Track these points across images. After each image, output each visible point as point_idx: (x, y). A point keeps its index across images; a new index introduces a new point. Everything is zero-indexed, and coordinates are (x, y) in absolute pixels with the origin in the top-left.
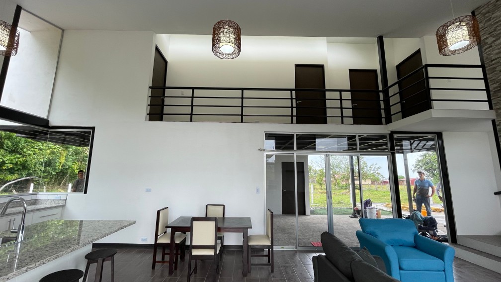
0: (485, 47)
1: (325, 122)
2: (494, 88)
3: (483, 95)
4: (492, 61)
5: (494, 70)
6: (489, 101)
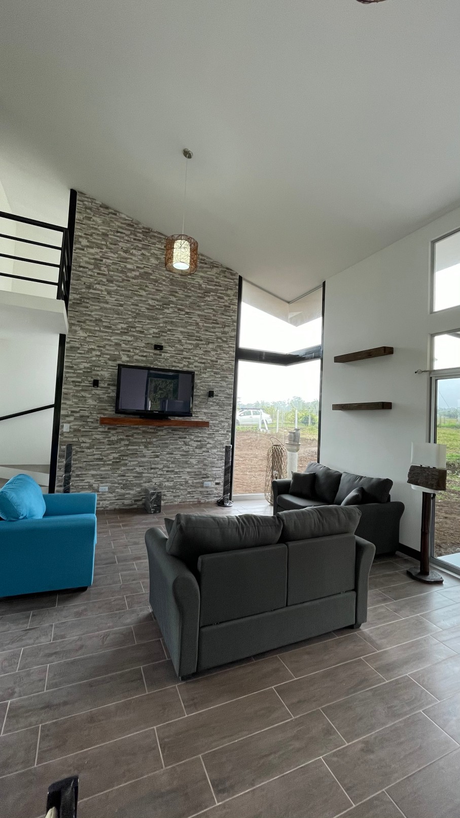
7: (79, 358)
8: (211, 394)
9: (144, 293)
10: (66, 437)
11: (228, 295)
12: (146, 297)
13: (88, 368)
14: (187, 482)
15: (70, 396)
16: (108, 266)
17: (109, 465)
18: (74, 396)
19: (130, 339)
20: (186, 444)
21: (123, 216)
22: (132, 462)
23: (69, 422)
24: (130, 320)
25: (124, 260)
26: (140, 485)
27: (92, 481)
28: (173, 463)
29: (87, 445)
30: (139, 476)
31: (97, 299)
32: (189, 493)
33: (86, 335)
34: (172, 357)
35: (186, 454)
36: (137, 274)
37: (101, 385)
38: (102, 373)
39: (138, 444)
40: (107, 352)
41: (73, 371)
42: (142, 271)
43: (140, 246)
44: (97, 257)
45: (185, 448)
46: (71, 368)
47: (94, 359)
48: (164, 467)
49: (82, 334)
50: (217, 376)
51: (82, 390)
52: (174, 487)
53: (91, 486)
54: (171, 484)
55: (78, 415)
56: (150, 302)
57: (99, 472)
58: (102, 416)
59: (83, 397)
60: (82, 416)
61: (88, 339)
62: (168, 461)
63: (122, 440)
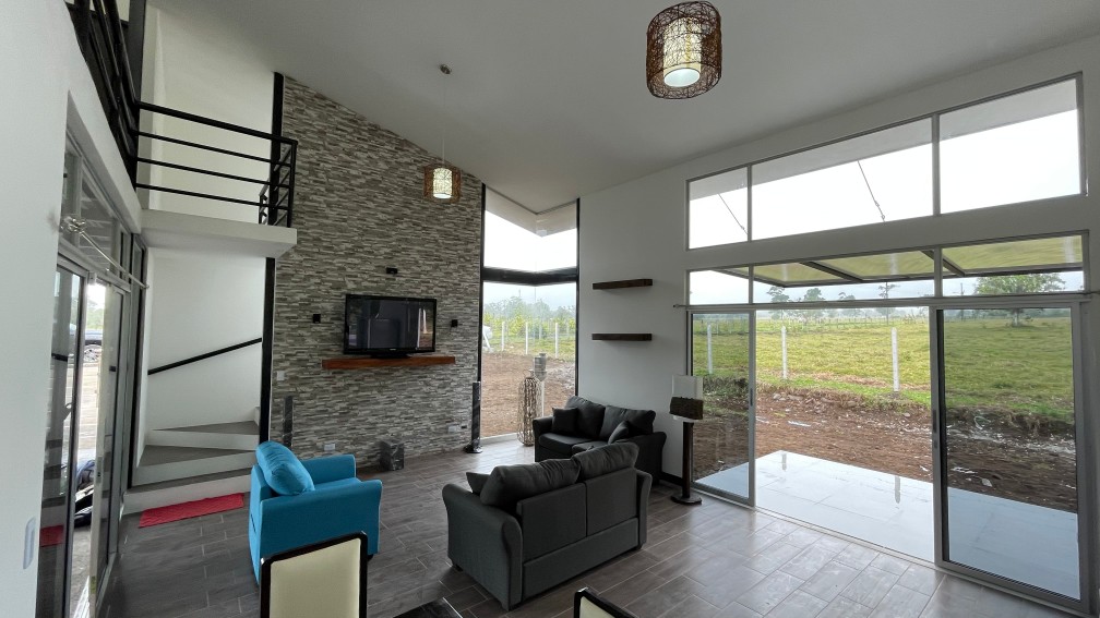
7: (293, 287)
8: (454, 323)
9: (371, 205)
10: (280, 388)
11: (471, 207)
12: (374, 210)
13: (305, 300)
14: (428, 429)
15: (284, 336)
16: (326, 172)
17: (335, 417)
18: (289, 336)
19: (356, 261)
20: (427, 384)
21: (345, 110)
22: (363, 412)
23: (284, 369)
24: (356, 238)
25: (347, 164)
26: (373, 438)
27: (315, 439)
28: (412, 408)
29: (308, 395)
30: (373, 426)
31: (315, 213)
32: (432, 441)
34: (407, 281)
35: (427, 396)
36: (363, 181)
37: (323, 320)
38: (324, 305)
39: (370, 389)
40: (328, 278)
41: (286, 304)
42: (368, 177)
43: (366, 147)
44: (313, 160)
45: (425, 389)
46: (284, 300)
47: (313, 288)
48: (402, 414)
50: (461, 301)
51: (299, 328)
52: (414, 437)
53: (314, 446)
54: (410, 433)
55: (294, 359)
56: (381, 216)
57: (323, 427)
58: (325, 358)
59: (300, 336)
60: (300, 360)
62: (406, 406)
63: (350, 385)
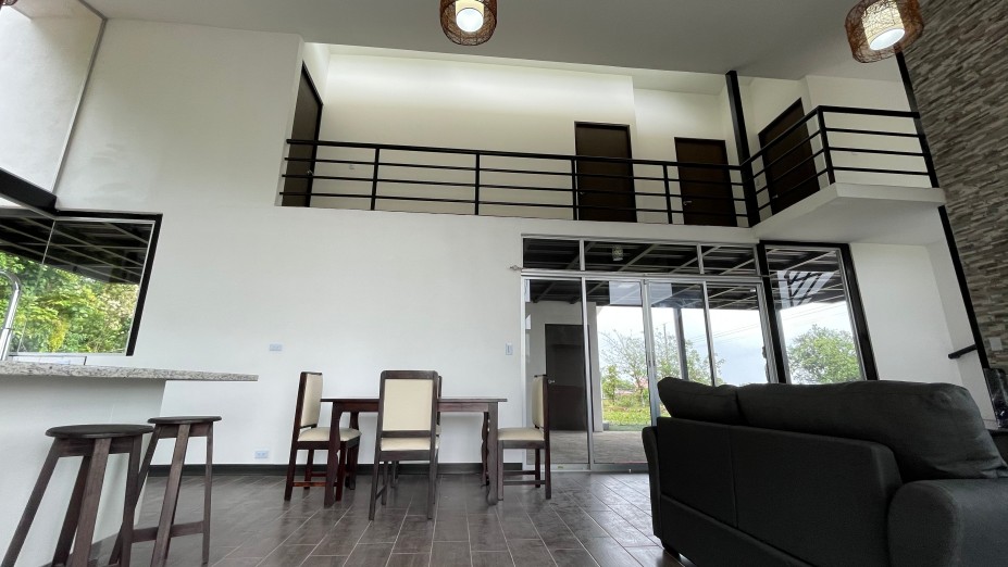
0: (917, 82)
1: (634, 220)
2: (939, 150)
3: (920, 164)
4: (931, 103)
5: (934, 119)
6: (931, 173)
10: (1001, 360)
16: (974, 67)
23: (998, 334)
31: (976, 125)
33: (975, 189)
41: (973, 252)
46: (969, 248)
49: (968, 191)
61: (982, 194)
